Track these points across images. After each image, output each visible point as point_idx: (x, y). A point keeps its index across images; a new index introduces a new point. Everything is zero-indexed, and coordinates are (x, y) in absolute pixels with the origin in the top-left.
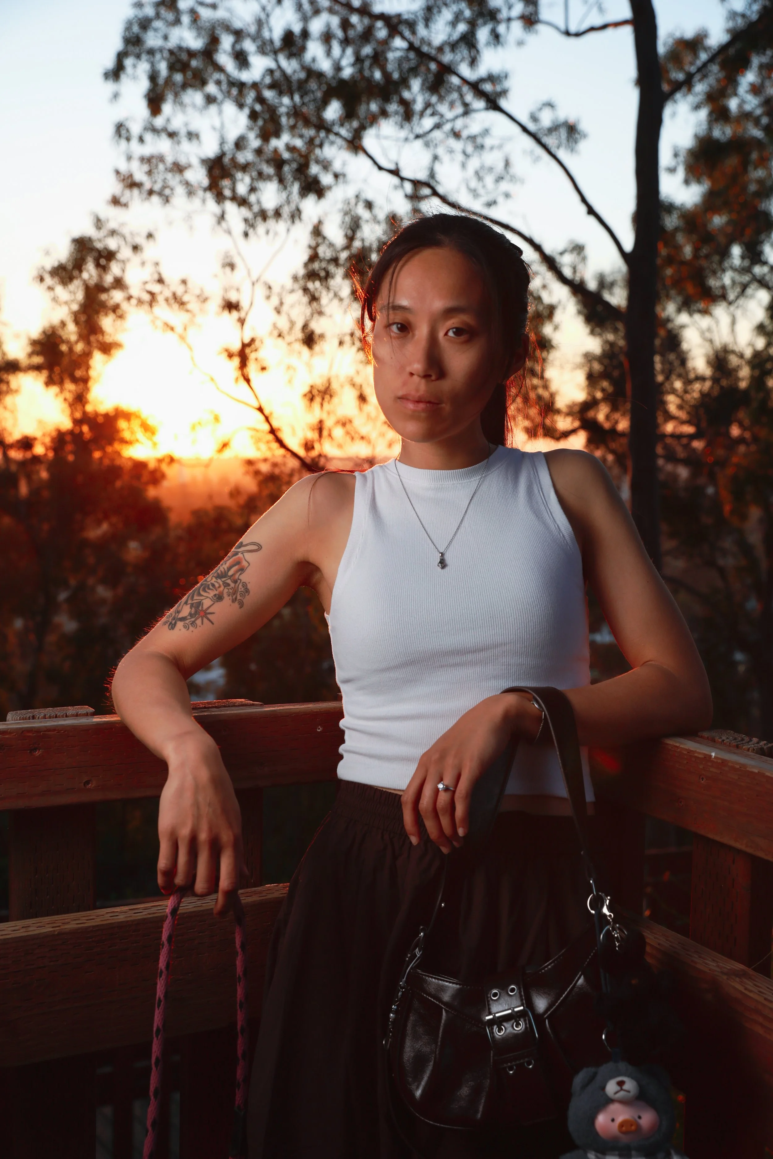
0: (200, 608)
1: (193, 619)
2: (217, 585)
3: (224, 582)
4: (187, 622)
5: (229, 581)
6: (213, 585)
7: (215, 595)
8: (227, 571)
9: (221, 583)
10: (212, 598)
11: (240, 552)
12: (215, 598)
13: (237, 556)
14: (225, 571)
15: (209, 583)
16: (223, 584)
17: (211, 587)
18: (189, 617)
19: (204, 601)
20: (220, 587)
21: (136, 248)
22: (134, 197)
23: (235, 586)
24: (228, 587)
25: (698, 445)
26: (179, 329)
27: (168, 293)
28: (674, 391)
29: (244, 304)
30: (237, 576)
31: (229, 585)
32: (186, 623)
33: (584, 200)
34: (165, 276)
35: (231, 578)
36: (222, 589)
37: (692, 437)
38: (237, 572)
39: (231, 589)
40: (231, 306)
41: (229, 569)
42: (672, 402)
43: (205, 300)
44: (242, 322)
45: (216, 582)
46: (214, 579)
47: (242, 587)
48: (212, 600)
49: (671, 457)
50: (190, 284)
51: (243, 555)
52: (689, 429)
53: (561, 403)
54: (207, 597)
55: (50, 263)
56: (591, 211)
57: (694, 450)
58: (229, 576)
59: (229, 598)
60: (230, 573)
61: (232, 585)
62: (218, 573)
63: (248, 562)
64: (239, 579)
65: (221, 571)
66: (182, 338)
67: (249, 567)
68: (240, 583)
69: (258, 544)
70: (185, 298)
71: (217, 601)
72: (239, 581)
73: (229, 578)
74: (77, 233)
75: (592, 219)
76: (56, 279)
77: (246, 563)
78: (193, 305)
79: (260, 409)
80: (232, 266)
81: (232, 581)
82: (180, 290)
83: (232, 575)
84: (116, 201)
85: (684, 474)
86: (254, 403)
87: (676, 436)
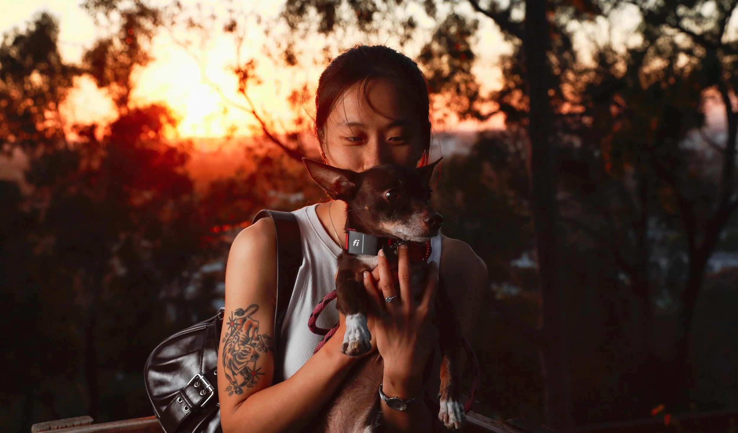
0: (249, 371)
1: (251, 380)
2: (248, 350)
3: (251, 344)
4: (248, 383)
5: (253, 342)
6: (245, 351)
7: (252, 357)
8: (248, 337)
9: (249, 346)
10: (251, 360)
11: (246, 317)
12: (254, 359)
13: (247, 321)
14: (246, 337)
15: (240, 351)
16: (251, 346)
17: (244, 353)
18: (247, 381)
19: (247, 366)
20: (250, 349)
23: (259, 341)
24: (256, 346)
25: (587, 120)
27: (185, 17)
28: (568, 81)
30: (256, 335)
31: (255, 344)
32: (248, 385)
35: (254, 338)
36: (253, 349)
37: (582, 115)
38: (254, 332)
39: (259, 345)
40: (231, 28)
41: (248, 333)
42: (567, 89)
44: (240, 39)
45: (245, 348)
46: (242, 347)
47: (264, 339)
48: (253, 361)
49: (567, 130)
50: (202, 9)
51: (250, 318)
52: (579, 109)
53: (484, 93)
54: (248, 361)
57: (584, 124)
58: (251, 338)
59: (262, 352)
60: (250, 335)
61: (257, 342)
62: (241, 341)
63: (256, 321)
64: (258, 336)
65: (242, 338)
67: (259, 324)
68: (261, 337)
69: (255, 305)
71: (257, 359)
72: (260, 337)
73: (251, 339)
77: (255, 322)
79: (254, 112)
81: (255, 340)
82: (194, 15)
83: (253, 337)
85: (577, 142)
86: (249, 108)
87: (571, 115)
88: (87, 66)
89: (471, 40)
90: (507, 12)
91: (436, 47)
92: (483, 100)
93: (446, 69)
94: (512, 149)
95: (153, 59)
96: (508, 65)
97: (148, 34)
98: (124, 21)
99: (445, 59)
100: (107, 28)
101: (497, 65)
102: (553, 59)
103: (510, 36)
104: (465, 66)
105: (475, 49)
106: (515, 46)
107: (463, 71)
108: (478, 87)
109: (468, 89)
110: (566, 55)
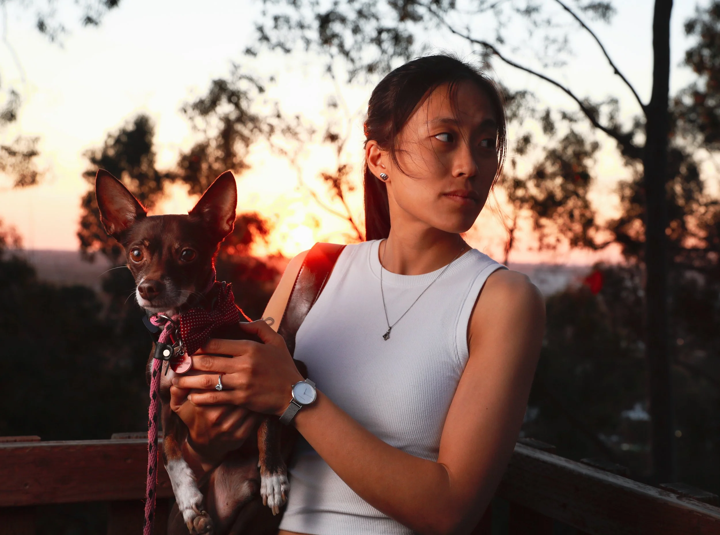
21: (261, 90)
22: (263, 48)
25: (712, 256)
26: (291, 154)
27: (283, 126)
28: (693, 213)
29: (342, 135)
33: (611, 63)
34: (283, 113)
37: (706, 250)
40: (333, 138)
42: (691, 223)
43: (313, 132)
44: (340, 149)
49: (691, 267)
50: (302, 119)
52: (704, 244)
53: (600, 220)
55: (193, 99)
56: (617, 72)
57: (709, 261)
66: (293, 161)
70: (298, 130)
74: (216, 77)
75: (618, 78)
76: (197, 112)
78: (303, 135)
79: (351, 220)
80: (335, 105)
82: (293, 123)
84: (249, 51)
85: (700, 279)
86: (346, 215)
87: (695, 249)
88: (181, 172)
89: (588, 162)
90: (630, 136)
91: (550, 169)
92: (597, 229)
93: (559, 194)
94: (628, 283)
95: (248, 167)
96: (628, 192)
97: (247, 141)
98: (222, 126)
99: (559, 181)
100: (205, 131)
101: (614, 191)
102: (678, 188)
103: (630, 161)
104: (581, 191)
105: (592, 173)
106: (636, 172)
107: (578, 195)
108: (593, 213)
109: (582, 215)
110: (692, 185)
